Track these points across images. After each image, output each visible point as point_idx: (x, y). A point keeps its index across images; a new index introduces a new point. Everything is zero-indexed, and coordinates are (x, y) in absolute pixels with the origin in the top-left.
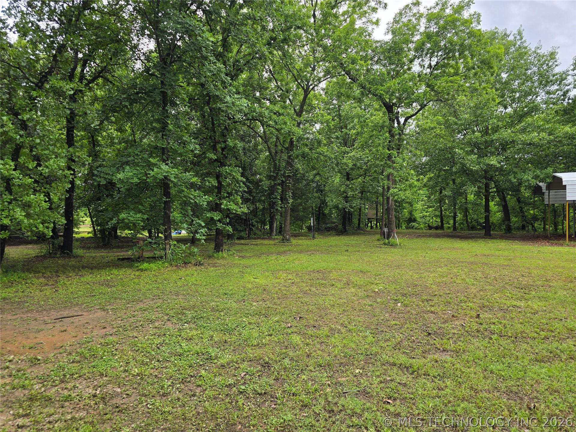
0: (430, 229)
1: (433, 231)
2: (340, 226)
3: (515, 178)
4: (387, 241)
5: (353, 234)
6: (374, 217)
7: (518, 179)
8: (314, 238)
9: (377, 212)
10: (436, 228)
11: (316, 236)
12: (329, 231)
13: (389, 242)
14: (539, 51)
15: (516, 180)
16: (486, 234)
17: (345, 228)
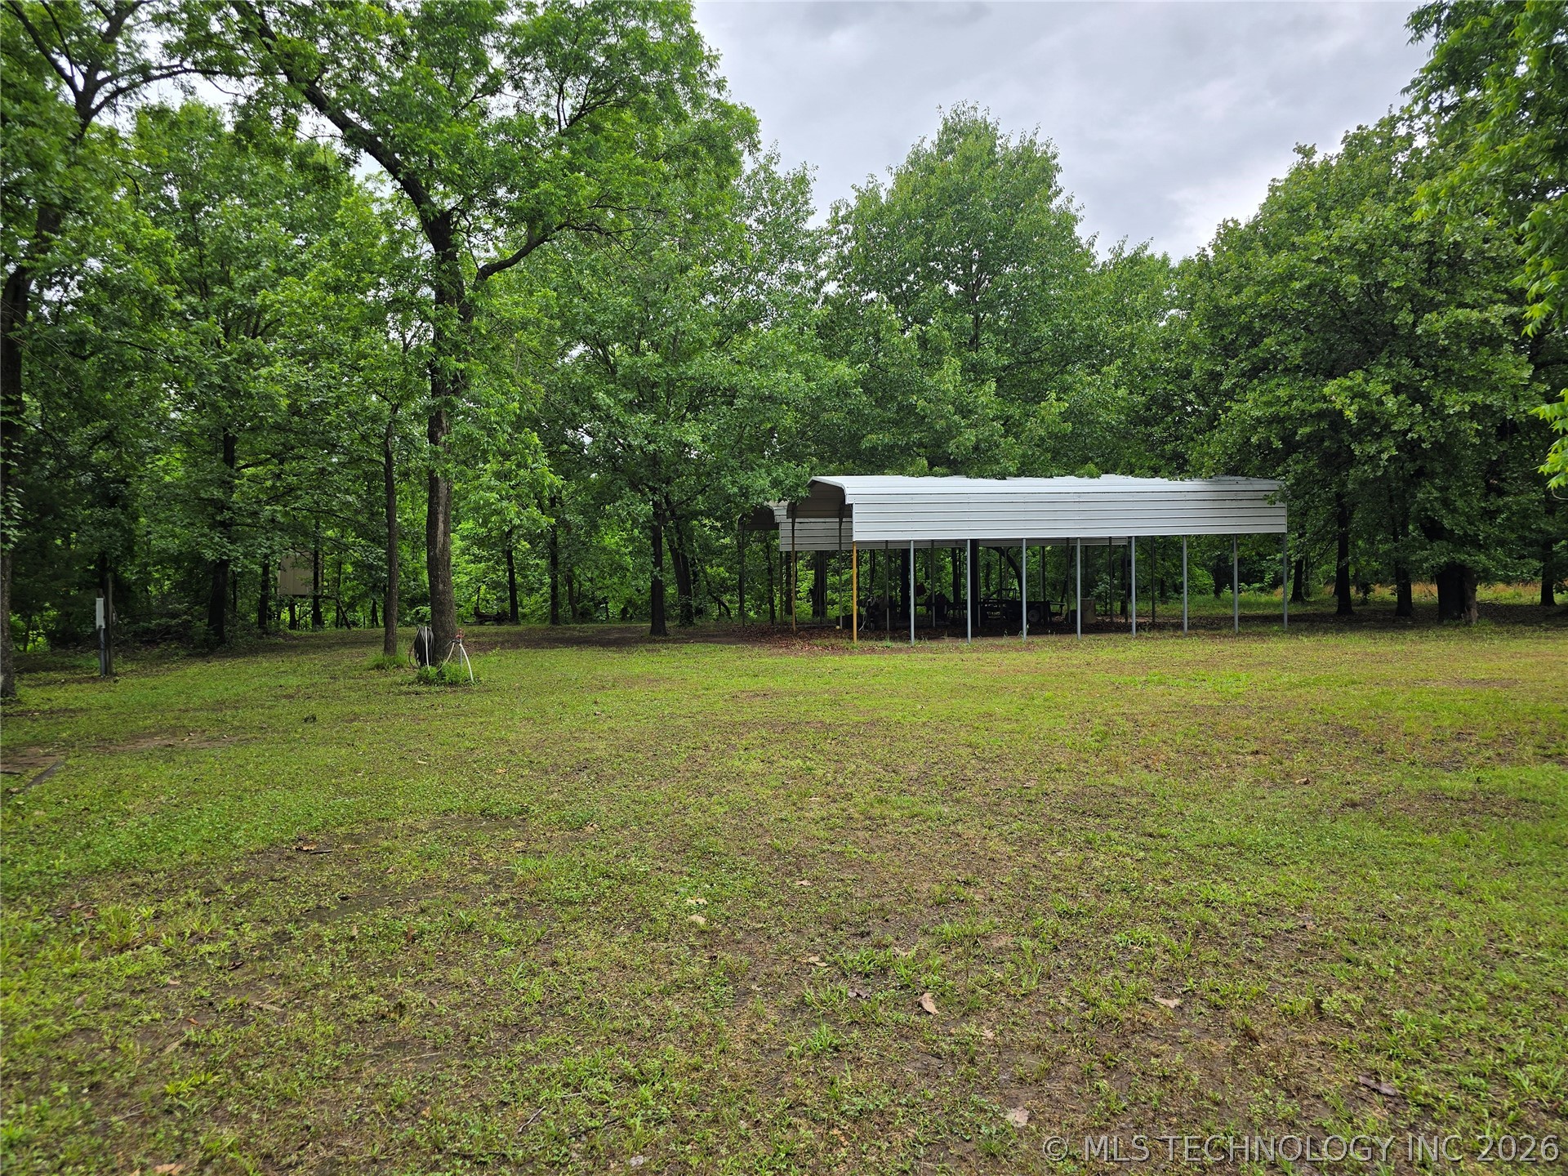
0: (481, 623)
1: (490, 628)
2: (201, 626)
3: (733, 483)
4: (431, 670)
5: (253, 651)
6: (308, 590)
7: (741, 488)
8: (108, 672)
9: (316, 575)
10: (499, 619)
11: (118, 666)
12: (152, 643)
13: (441, 675)
14: (773, 168)
15: (736, 490)
16: (653, 631)
17: (219, 631)
